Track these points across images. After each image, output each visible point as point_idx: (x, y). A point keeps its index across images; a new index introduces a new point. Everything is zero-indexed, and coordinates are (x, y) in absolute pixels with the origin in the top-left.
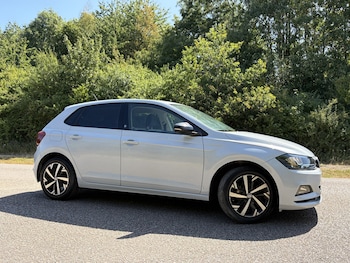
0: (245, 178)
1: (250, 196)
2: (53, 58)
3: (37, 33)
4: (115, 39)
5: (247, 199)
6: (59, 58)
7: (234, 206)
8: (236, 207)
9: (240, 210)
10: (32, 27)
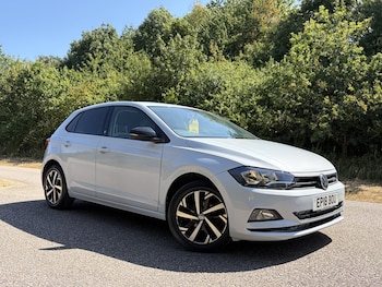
0: (197, 194)
1: (201, 217)
2: (147, 60)
3: (146, 34)
4: (225, 32)
5: (198, 222)
6: (152, 60)
7: (181, 229)
8: (184, 229)
9: (189, 233)
10: (141, 28)
